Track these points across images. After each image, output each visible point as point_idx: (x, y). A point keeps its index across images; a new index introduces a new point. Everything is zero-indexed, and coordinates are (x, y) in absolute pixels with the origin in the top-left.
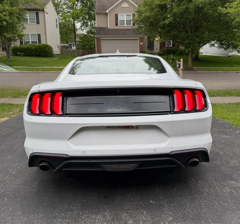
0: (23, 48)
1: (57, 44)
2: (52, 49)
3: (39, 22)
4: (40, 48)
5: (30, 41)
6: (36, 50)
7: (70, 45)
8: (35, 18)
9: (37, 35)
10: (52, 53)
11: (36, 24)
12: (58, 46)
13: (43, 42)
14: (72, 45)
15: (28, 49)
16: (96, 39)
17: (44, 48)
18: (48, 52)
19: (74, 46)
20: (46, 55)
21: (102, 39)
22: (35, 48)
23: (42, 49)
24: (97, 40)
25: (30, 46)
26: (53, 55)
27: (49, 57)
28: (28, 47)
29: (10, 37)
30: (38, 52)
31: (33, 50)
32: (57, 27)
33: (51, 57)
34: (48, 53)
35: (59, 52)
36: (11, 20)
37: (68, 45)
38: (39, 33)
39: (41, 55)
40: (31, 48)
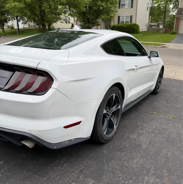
0: (119, 26)
1: (146, 24)
2: (139, 28)
3: (133, 6)
4: (129, 26)
5: (125, 21)
6: (127, 28)
7: (158, 24)
8: (131, 3)
9: (130, 16)
10: (138, 30)
11: (130, 8)
12: (146, 25)
13: (133, 22)
14: (160, 24)
15: (121, 27)
16: (175, 19)
17: (132, 27)
18: (135, 29)
19: (161, 25)
20: (133, 32)
21: (181, 19)
22: (127, 26)
23: (131, 27)
24: (177, 20)
25: (123, 25)
26: (139, 32)
27: (136, 33)
28: (122, 26)
29: (104, 18)
30: (128, 30)
31: (125, 28)
32: (148, 10)
33: (137, 33)
34: (135, 31)
35: (146, 30)
36: (106, 5)
37: (157, 24)
38: (131, 15)
39: (130, 31)
40: (124, 26)
